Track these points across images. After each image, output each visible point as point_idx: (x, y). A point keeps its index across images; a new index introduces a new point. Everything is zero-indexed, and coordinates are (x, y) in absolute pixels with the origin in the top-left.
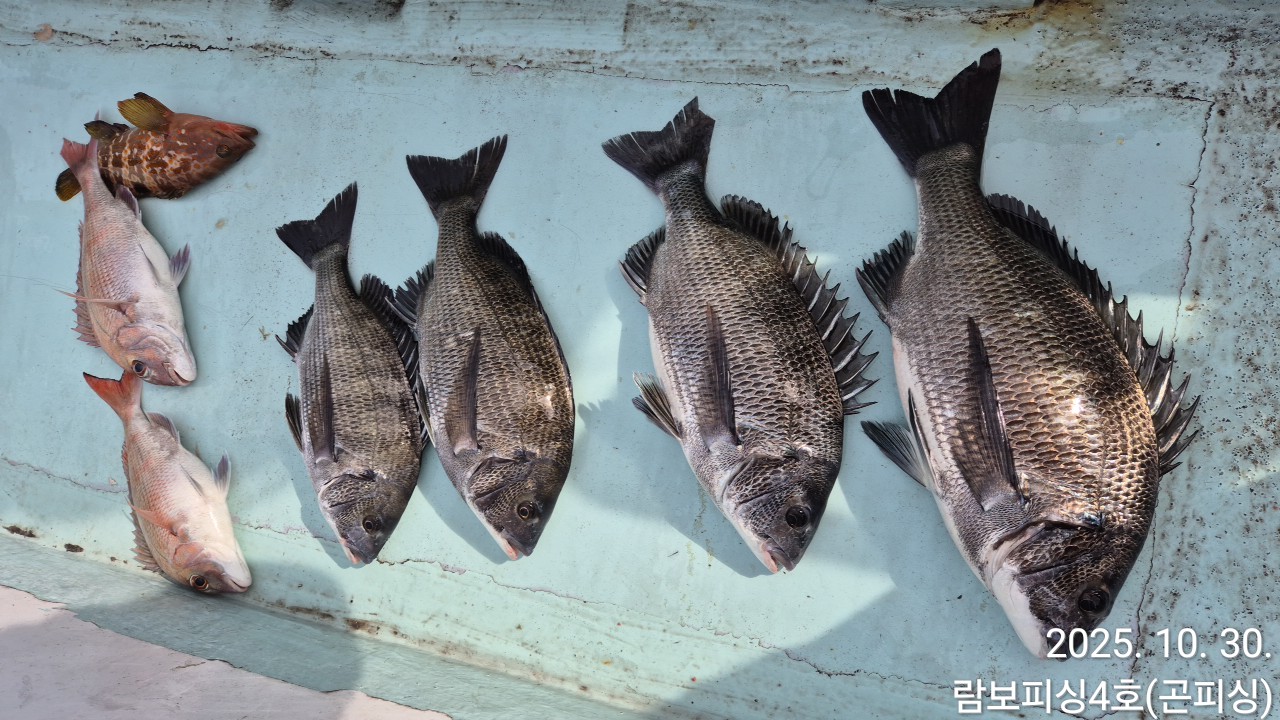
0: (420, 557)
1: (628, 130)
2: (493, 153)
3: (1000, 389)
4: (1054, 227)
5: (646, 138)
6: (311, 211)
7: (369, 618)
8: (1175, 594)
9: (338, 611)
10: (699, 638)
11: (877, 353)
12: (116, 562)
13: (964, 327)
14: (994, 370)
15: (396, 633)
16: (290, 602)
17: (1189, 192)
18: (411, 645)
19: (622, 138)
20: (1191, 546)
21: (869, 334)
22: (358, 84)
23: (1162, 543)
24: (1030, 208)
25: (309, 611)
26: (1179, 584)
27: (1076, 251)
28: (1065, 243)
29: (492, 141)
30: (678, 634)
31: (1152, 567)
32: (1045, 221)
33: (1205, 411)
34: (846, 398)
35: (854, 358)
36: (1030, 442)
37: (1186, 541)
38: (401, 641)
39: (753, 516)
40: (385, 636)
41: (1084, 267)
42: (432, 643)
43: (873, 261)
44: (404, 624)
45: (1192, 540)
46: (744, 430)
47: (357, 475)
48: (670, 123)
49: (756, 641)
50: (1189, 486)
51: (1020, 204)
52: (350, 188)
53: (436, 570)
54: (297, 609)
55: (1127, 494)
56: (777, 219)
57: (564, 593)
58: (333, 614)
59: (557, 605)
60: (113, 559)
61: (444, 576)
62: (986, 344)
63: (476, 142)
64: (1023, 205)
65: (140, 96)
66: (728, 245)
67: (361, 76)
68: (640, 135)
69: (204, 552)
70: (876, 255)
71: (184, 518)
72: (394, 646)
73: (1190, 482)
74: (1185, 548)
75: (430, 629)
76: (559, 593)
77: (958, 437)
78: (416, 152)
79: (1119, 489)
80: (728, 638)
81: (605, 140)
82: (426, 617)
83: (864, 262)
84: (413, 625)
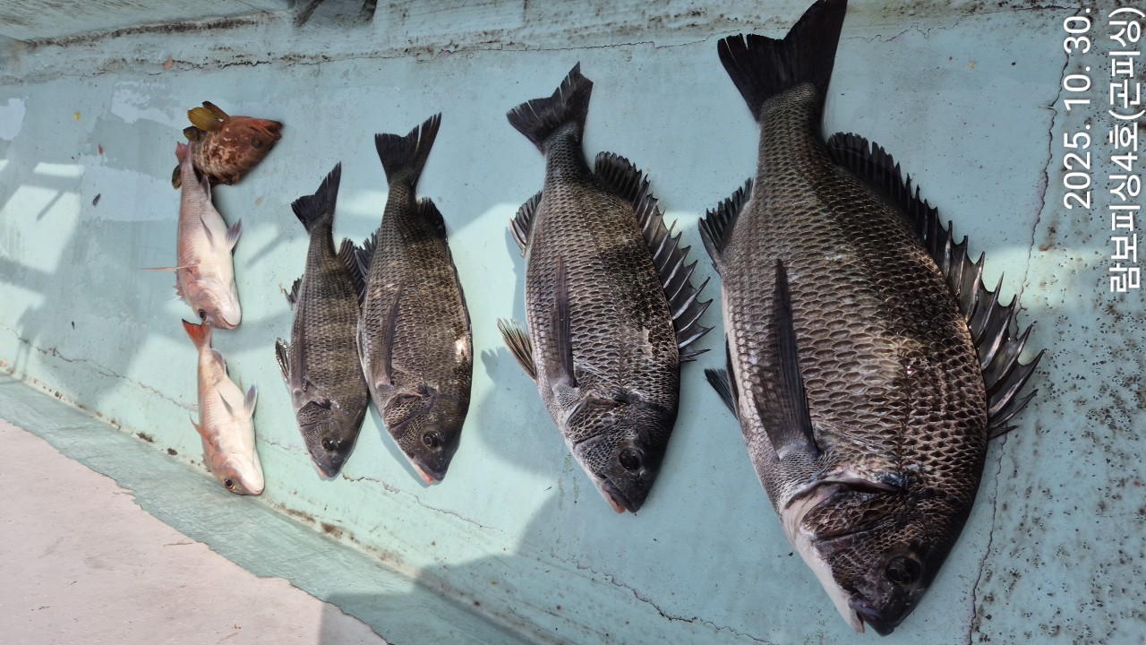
0: (371, 476)
1: (525, 100)
2: (431, 128)
3: (799, 335)
4: (898, 164)
5: (539, 104)
6: (311, 188)
7: (336, 524)
8: (1014, 575)
9: (317, 516)
10: (564, 569)
11: (711, 300)
12: (194, 465)
13: (774, 272)
14: (796, 316)
15: (352, 539)
16: (289, 506)
17: (1047, 115)
18: (363, 551)
19: (521, 106)
20: (1036, 521)
21: (707, 281)
22: (345, 80)
23: (1004, 515)
24: (875, 145)
25: (300, 514)
26: (1021, 565)
27: (918, 189)
28: (909, 180)
29: (430, 119)
30: (548, 564)
31: (991, 541)
32: (889, 158)
33: (1056, 367)
34: (682, 345)
35: (691, 306)
36: (824, 391)
37: (1030, 515)
38: (355, 546)
39: (588, 456)
40: (345, 540)
41: (925, 206)
42: (375, 550)
43: (716, 210)
44: (358, 531)
45: (1037, 515)
46: (581, 373)
47: (318, 403)
48: (558, 89)
49: (610, 578)
50: (1036, 452)
51: (865, 142)
52: (336, 167)
53: (379, 488)
54: (292, 512)
55: (938, 454)
56: (640, 172)
57: (466, 516)
58: (314, 518)
59: (461, 527)
60: (192, 462)
61: (385, 494)
62: (791, 289)
63: (419, 121)
64: (867, 142)
65: (207, 104)
66: (586, 198)
67: (346, 74)
68: (536, 102)
69: (228, 460)
70: (720, 204)
71: (217, 433)
72: (348, 549)
73: (1036, 448)
74: (1029, 523)
75: (374, 538)
76: (463, 517)
77: (759, 385)
78: (381, 132)
79: (926, 448)
80: (587, 573)
81: (508, 109)
82: (371, 528)
83: (708, 211)
84: (362, 534)
